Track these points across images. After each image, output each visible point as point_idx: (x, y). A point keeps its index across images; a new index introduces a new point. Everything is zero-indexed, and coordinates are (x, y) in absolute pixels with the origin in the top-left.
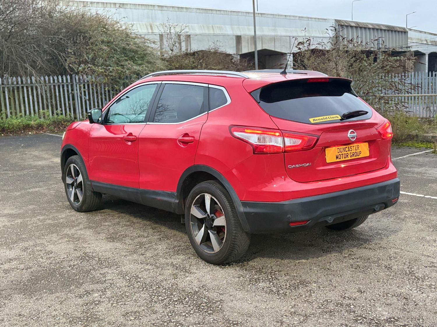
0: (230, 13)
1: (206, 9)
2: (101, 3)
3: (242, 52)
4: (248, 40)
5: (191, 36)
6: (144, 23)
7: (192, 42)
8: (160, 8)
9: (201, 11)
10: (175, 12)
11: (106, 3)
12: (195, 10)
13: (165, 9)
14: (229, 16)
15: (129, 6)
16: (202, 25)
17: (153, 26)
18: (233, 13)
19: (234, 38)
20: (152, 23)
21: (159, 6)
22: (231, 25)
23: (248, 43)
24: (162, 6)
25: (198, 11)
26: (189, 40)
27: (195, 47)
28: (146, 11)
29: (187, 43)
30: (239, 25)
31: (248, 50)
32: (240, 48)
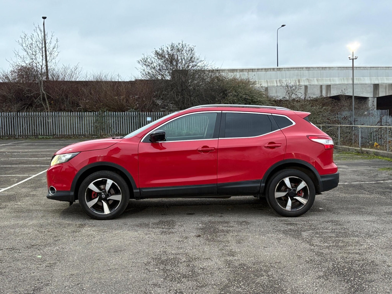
0: (369, 69)
1: (347, 67)
2: (264, 69)
3: (379, 95)
4: (386, 87)
5: (331, 86)
6: (294, 79)
7: (332, 90)
8: (308, 69)
9: (343, 69)
10: (319, 71)
11: (268, 69)
12: (337, 69)
13: (311, 69)
14: (369, 71)
15: (283, 70)
16: (342, 78)
17: (300, 81)
18: (372, 69)
19: (372, 86)
20: (300, 79)
21: (306, 68)
22: (370, 77)
23: (386, 89)
24: (309, 68)
25: (340, 69)
26: (329, 89)
27: (334, 93)
28: (296, 71)
29: (328, 91)
30: (378, 77)
31: (386, 94)
32: (377, 92)
